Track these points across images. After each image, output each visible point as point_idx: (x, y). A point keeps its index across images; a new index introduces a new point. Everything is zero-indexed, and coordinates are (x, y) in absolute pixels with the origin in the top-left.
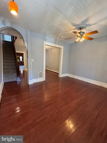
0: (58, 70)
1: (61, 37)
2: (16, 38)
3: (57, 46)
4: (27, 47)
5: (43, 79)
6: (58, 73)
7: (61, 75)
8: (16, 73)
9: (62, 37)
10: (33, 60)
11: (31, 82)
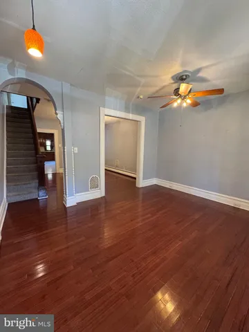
0: (135, 170)
1: (138, 97)
2: (38, 100)
3: (131, 116)
4: (62, 122)
5: (99, 193)
6: (135, 178)
7: (142, 183)
8: (37, 181)
9: (141, 97)
10: (76, 149)
11: (71, 201)
